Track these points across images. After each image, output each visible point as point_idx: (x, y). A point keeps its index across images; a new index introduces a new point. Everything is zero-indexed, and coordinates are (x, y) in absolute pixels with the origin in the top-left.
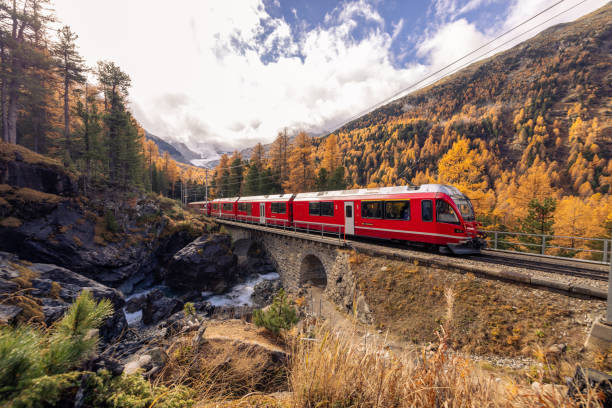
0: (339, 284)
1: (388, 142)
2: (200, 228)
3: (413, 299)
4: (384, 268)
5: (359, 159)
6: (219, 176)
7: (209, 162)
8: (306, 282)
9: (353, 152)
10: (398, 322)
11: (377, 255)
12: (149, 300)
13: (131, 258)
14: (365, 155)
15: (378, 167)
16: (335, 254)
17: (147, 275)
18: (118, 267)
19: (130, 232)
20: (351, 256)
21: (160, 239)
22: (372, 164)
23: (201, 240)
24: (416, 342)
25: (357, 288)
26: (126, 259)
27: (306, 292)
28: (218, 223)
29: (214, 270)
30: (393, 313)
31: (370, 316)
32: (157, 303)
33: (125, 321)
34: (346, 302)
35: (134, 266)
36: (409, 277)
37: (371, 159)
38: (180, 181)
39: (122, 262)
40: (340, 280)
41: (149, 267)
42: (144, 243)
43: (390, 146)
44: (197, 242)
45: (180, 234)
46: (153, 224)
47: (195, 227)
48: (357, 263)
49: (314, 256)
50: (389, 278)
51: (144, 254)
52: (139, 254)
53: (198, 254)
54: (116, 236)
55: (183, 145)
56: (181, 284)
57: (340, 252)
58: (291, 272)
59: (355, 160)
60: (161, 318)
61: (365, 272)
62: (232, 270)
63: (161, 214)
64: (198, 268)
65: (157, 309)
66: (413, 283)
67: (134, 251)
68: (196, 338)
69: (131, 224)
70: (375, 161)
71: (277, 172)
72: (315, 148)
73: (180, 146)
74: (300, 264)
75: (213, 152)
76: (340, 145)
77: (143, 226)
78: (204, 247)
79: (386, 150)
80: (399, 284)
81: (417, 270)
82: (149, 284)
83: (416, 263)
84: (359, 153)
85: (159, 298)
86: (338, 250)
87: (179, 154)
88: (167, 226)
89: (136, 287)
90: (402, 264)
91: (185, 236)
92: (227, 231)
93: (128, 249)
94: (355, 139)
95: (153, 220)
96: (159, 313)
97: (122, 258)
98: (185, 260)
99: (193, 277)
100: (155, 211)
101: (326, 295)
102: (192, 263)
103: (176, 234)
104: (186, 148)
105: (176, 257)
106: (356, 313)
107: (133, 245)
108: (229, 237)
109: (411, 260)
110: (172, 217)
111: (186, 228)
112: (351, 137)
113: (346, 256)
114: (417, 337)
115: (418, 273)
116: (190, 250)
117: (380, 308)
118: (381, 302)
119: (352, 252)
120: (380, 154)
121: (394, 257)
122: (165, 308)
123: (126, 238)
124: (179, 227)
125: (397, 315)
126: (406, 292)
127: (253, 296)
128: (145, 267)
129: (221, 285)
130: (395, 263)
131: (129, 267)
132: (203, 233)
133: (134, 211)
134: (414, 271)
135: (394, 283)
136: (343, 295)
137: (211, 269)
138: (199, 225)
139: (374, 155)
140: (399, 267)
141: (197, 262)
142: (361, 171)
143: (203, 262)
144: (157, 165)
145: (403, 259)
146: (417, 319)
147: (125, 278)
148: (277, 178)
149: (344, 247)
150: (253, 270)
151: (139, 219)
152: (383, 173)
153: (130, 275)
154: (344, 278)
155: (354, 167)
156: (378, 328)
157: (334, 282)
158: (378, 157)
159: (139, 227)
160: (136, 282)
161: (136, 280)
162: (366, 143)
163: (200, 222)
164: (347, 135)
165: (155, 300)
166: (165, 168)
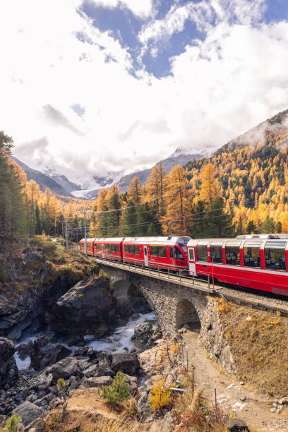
0: (210, 331)
1: (276, 159)
2: (80, 271)
3: (274, 351)
4: (249, 318)
5: (245, 179)
6: (99, 212)
7: (90, 193)
8: (181, 327)
9: (238, 172)
10: (259, 373)
11: (243, 303)
12: (36, 346)
13: (19, 305)
14: (251, 174)
15: (267, 185)
16: (206, 301)
17: (33, 320)
18: (8, 315)
19: (18, 280)
20: (220, 304)
21: (44, 285)
22: (260, 184)
23: (81, 285)
24: (272, 395)
25: (224, 337)
26: (14, 307)
27: (181, 338)
28: (98, 264)
29: (95, 314)
30: (255, 364)
31: (234, 366)
32: (43, 349)
33: (16, 368)
34: (215, 352)
35: (22, 313)
36: (270, 329)
37: (258, 178)
38: (62, 216)
39: (12, 310)
40: (210, 328)
41: (35, 312)
42: (30, 290)
43: (279, 162)
44: (78, 287)
45: (62, 278)
46: (37, 270)
47: (76, 271)
48: (226, 312)
49: (187, 301)
50: (252, 329)
51: (30, 300)
52: (26, 300)
53: (79, 299)
54: (6, 286)
55: (63, 177)
56: (64, 328)
57: (210, 299)
58: (167, 316)
59: (241, 180)
60: (48, 364)
61: (231, 321)
62: (111, 313)
63: (43, 260)
64: (79, 313)
65: (43, 355)
66: (275, 334)
67: (21, 298)
68: (61, 411)
69: (18, 274)
70: (263, 180)
71: (155, 207)
72: (197, 171)
73: (60, 179)
74: (175, 308)
75: (93, 182)
76: (224, 166)
77: (28, 273)
78: (84, 291)
79: (274, 167)
80: (261, 335)
81: (278, 321)
82: (35, 329)
83: (278, 313)
84: (244, 172)
85: (45, 345)
86: (208, 297)
87: (60, 187)
88: (50, 271)
89: (25, 333)
90: (265, 314)
91: (67, 281)
92: (106, 275)
93: (16, 297)
94: (239, 157)
95: (36, 266)
96: (45, 360)
97: (11, 306)
98: (67, 305)
99: (75, 322)
100: (38, 258)
101: (199, 342)
102: (75, 308)
103: (59, 278)
104: (66, 180)
105: (59, 303)
106: (224, 362)
107: (20, 293)
108: (108, 280)
109: (274, 310)
110: (54, 261)
111: (67, 273)
112: (235, 156)
113: (215, 303)
114: (273, 390)
115: (279, 324)
116: (71, 296)
117: (243, 359)
118: (244, 353)
119: (221, 300)
120: (269, 172)
121: (258, 307)
122: (50, 354)
123: (14, 286)
124: (61, 271)
125: (258, 366)
126: (267, 344)
127: (133, 339)
128: (32, 312)
129: (103, 329)
130: (260, 313)
131: (18, 314)
132: (83, 277)
133: (20, 260)
134: (275, 322)
135: (257, 334)
136: (213, 343)
137: (91, 314)
138: (79, 269)
139: (261, 174)
140: (263, 317)
141: (79, 307)
142: (248, 192)
143: (84, 307)
144: (39, 203)
145: (267, 309)
146: (275, 371)
147: (15, 325)
148: (155, 213)
149: (214, 294)
150: (134, 310)
151: (24, 267)
152: (272, 193)
153: (18, 322)
154: (213, 326)
155: (241, 188)
156: (241, 379)
157: (206, 329)
158: (266, 176)
159: (25, 275)
160: (23, 328)
161: (24, 326)
162: (252, 161)
163: (80, 265)
164: (230, 154)
165: (41, 347)
166: (47, 205)
